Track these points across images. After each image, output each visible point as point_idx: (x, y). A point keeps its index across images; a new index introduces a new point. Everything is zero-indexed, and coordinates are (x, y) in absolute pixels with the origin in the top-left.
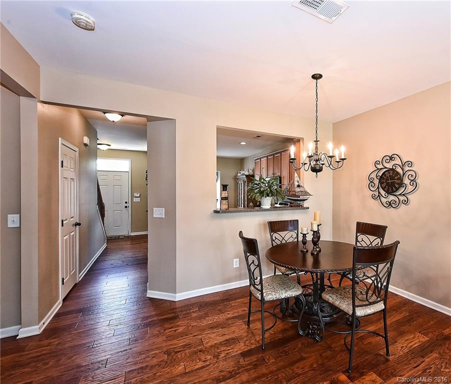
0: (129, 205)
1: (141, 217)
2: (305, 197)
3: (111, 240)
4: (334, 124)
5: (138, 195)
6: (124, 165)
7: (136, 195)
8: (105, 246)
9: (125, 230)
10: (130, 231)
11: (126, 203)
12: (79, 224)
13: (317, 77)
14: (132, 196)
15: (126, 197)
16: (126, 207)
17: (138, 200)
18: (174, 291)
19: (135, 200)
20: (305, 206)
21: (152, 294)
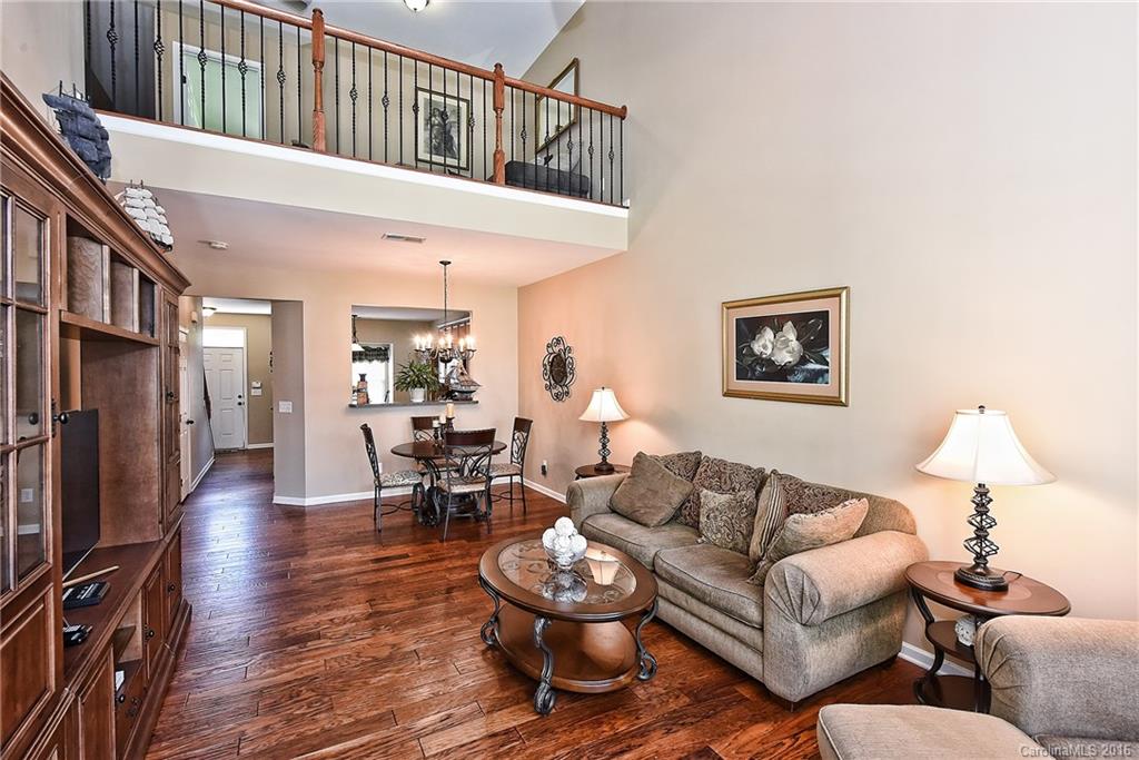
0: (245, 400)
1: (262, 418)
2: (472, 388)
3: (219, 454)
4: (519, 289)
5: (259, 385)
6: (235, 338)
7: (254, 384)
8: (211, 461)
9: (239, 438)
10: (246, 442)
11: (240, 397)
12: (192, 422)
13: (445, 263)
14: (250, 387)
15: (241, 388)
16: (240, 404)
17: (259, 392)
18: (303, 496)
19: (253, 392)
20: (474, 400)
21: (278, 500)
